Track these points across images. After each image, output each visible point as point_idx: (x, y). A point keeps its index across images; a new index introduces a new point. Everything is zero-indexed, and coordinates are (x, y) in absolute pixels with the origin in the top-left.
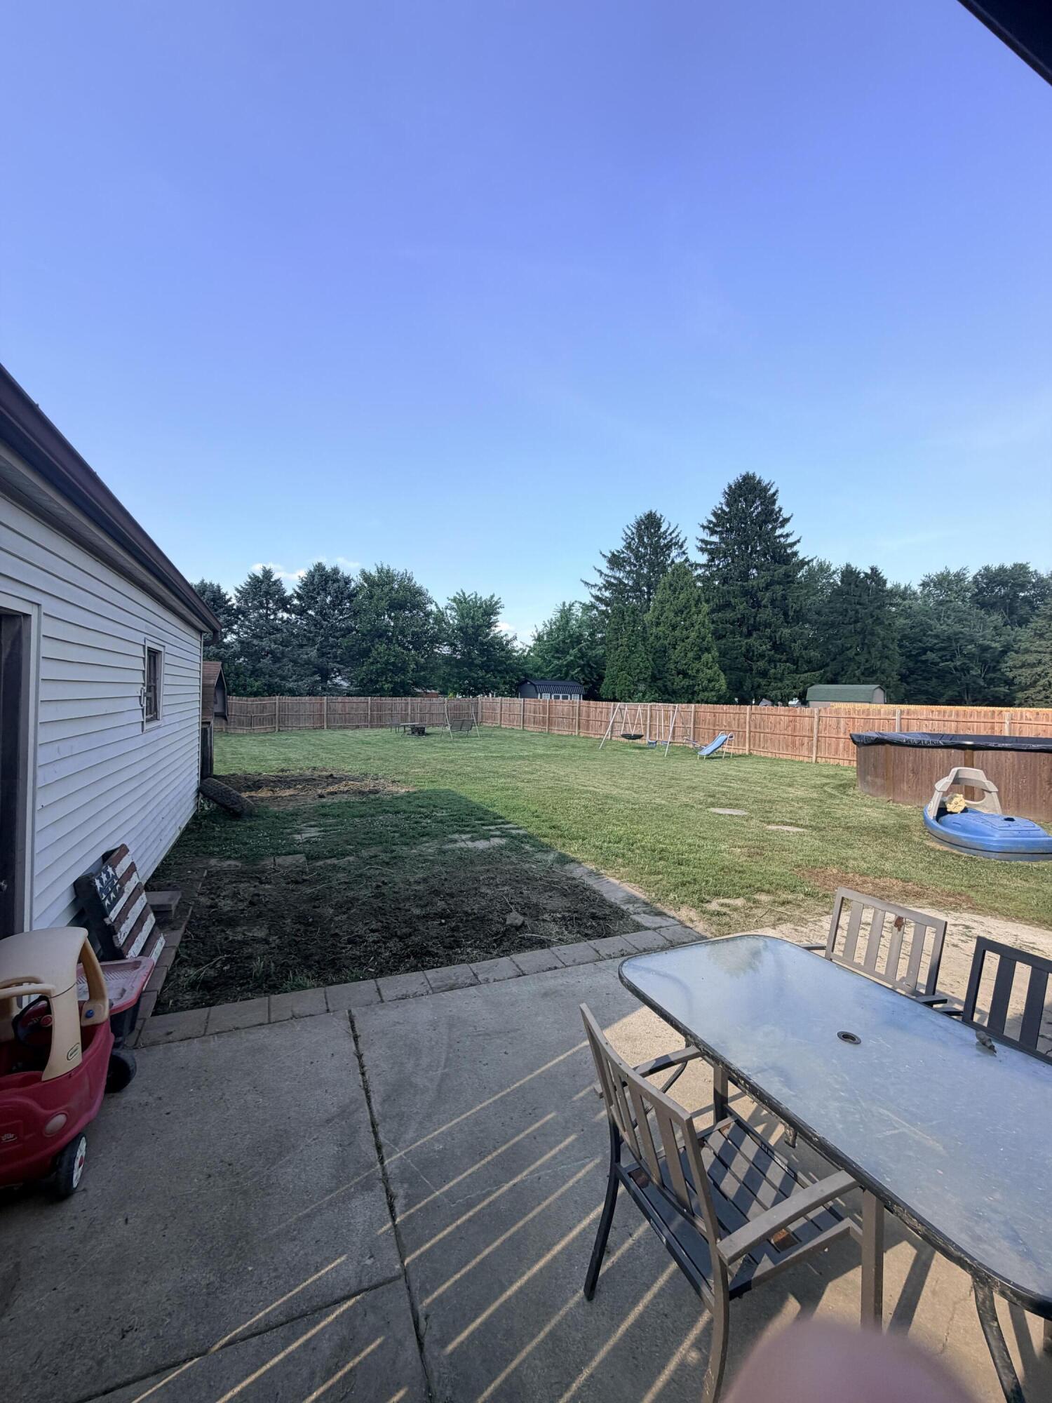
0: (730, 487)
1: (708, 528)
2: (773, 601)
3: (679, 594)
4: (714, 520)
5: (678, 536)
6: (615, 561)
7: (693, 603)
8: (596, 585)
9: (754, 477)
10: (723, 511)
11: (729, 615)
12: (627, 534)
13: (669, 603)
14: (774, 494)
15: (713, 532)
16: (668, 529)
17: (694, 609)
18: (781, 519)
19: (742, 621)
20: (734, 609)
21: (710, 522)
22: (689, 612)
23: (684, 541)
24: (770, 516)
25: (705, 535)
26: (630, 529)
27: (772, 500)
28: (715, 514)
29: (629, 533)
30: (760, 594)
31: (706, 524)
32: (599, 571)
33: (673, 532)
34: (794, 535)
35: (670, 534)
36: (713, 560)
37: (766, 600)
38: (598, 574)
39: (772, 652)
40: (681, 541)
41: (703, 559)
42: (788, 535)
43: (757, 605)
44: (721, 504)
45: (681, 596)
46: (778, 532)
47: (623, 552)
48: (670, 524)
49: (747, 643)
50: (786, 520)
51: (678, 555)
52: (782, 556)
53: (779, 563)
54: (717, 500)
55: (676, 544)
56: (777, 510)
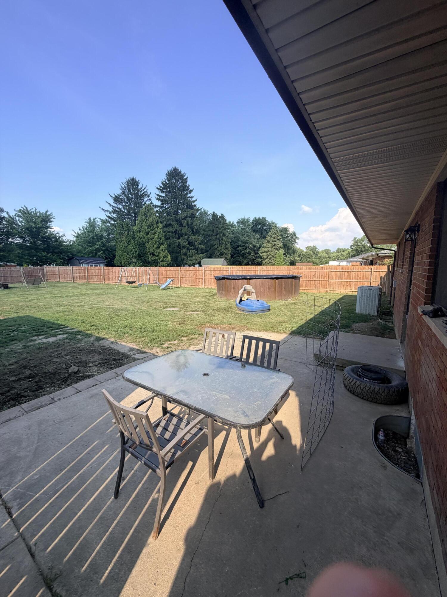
0: (168, 172)
1: (161, 190)
2: (188, 225)
3: (149, 218)
4: (162, 186)
5: (147, 191)
6: (117, 199)
7: (155, 223)
8: (108, 211)
9: (178, 170)
10: (166, 183)
11: (170, 229)
12: (122, 187)
13: (144, 222)
14: (186, 179)
15: (162, 192)
16: (142, 187)
17: (155, 226)
18: (189, 190)
19: (176, 232)
20: (172, 227)
21: (161, 187)
22: (153, 227)
23: (150, 194)
24: (185, 188)
25: (159, 192)
26: (123, 184)
27: (185, 181)
28: (162, 183)
29: (124, 187)
30: (182, 221)
31: (159, 187)
32: (109, 204)
33: (144, 189)
34: (195, 197)
35: (143, 190)
36: (162, 204)
37: (185, 224)
38: (109, 205)
39: (188, 245)
40: (148, 194)
41: (159, 203)
42: (192, 197)
43: (181, 225)
44: (165, 179)
45: (150, 219)
46: (189, 195)
47: (121, 196)
48: (143, 185)
49: (178, 242)
50: (191, 191)
51: (148, 200)
52: (190, 206)
53: (189, 209)
54: (163, 177)
55: (146, 195)
56: (188, 186)
